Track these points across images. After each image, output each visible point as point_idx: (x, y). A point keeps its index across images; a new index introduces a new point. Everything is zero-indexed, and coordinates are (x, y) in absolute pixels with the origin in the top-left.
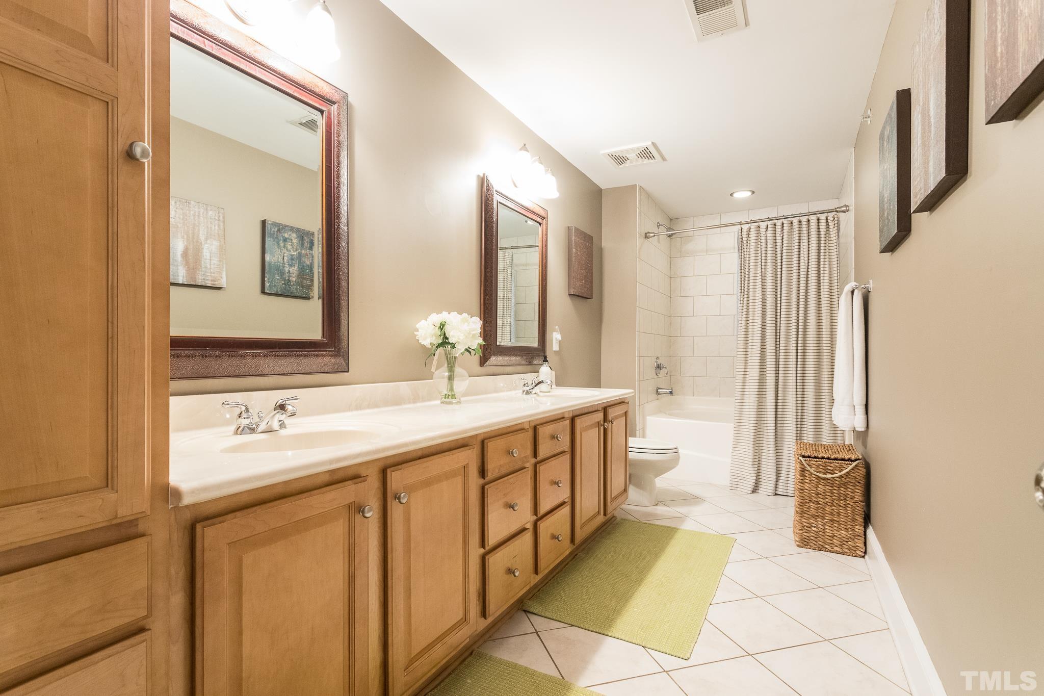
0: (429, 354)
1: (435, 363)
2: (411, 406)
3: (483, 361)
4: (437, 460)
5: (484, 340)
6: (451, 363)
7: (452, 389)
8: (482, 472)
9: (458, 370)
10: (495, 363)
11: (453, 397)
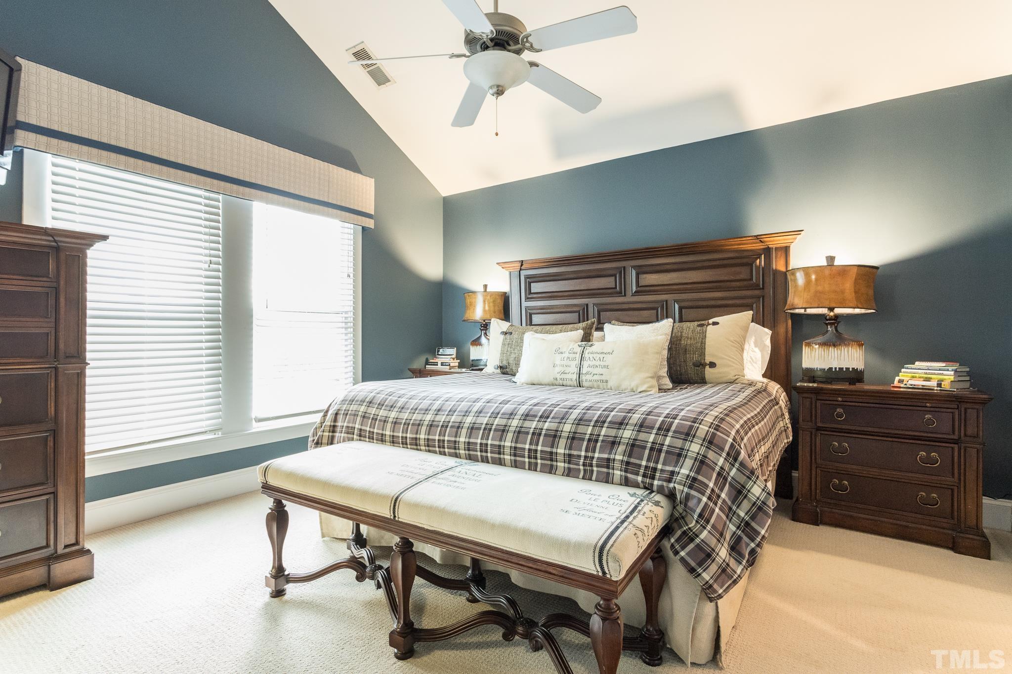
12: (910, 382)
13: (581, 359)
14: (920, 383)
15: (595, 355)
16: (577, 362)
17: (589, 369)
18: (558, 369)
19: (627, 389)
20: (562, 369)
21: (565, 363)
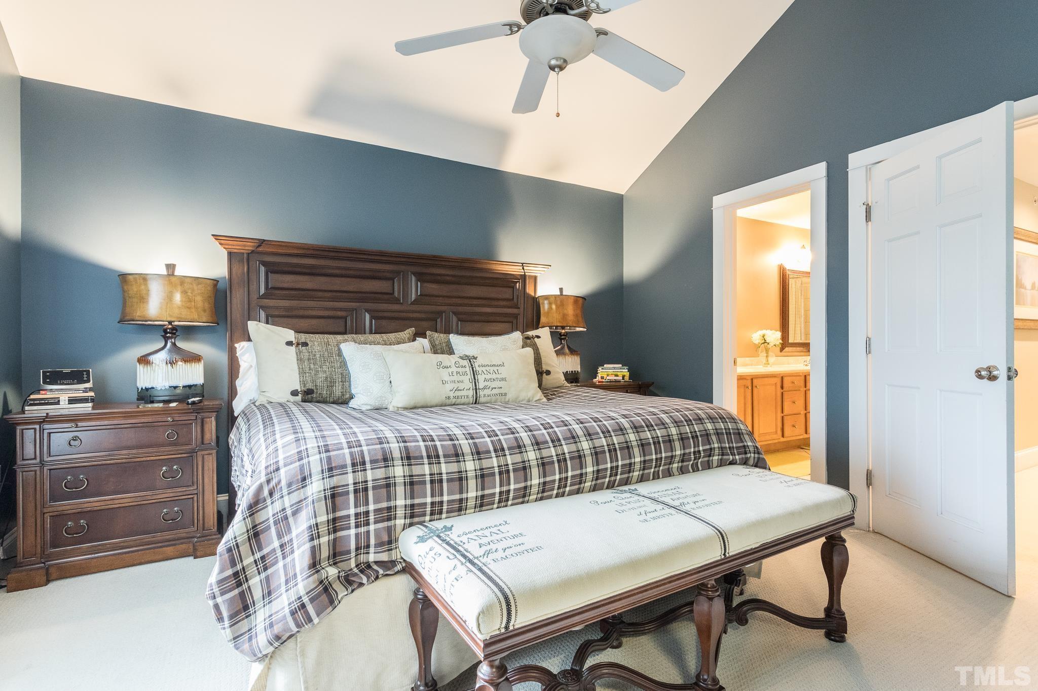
0: (757, 347)
1: (760, 350)
2: (750, 367)
3: (782, 349)
4: (766, 379)
5: (782, 341)
6: (767, 351)
7: (768, 361)
8: (782, 387)
9: (770, 353)
10: (787, 351)
11: (768, 364)
12: (608, 378)
13: (474, 373)
14: (613, 378)
15: (488, 368)
16: (470, 376)
17: (486, 383)
18: (449, 386)
19: (524, 400)
20: (456, 386)
21: (456, 378)
